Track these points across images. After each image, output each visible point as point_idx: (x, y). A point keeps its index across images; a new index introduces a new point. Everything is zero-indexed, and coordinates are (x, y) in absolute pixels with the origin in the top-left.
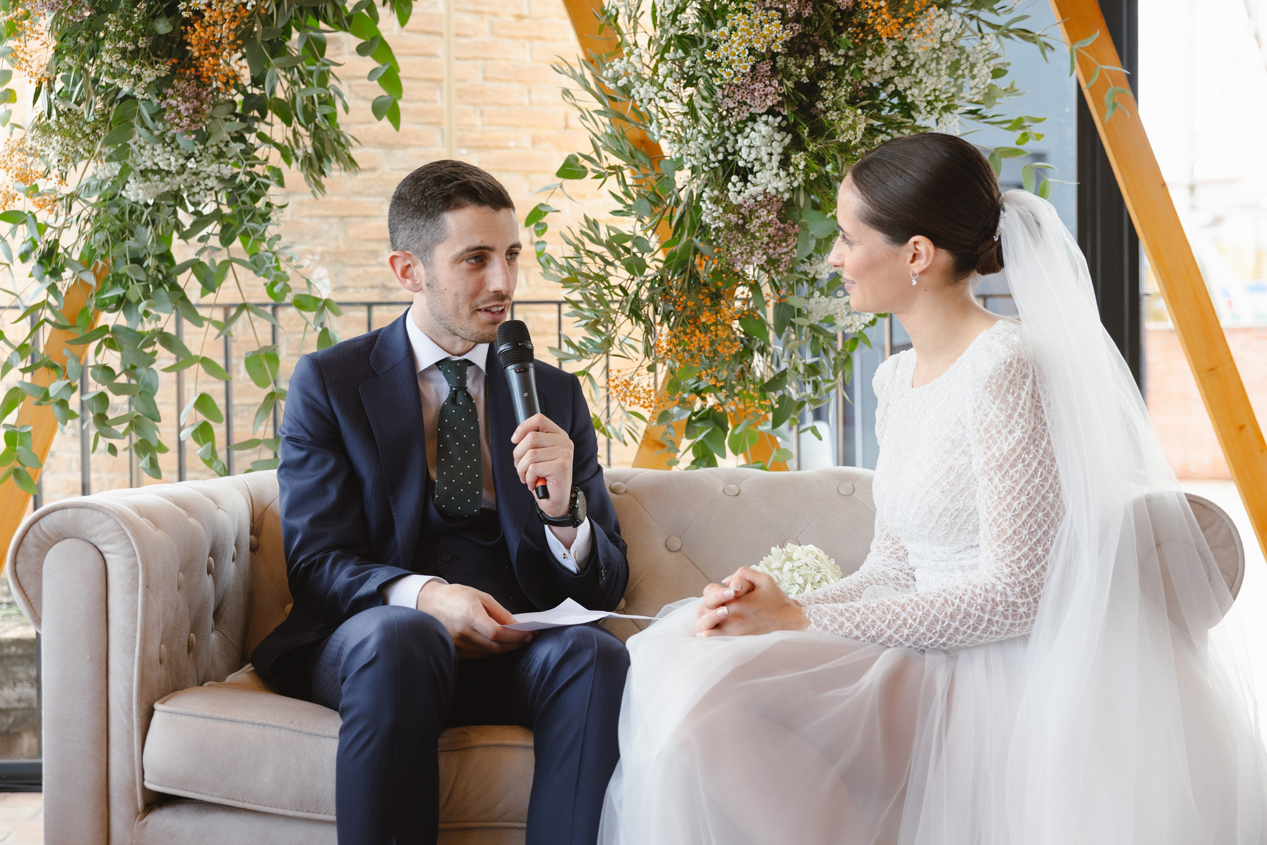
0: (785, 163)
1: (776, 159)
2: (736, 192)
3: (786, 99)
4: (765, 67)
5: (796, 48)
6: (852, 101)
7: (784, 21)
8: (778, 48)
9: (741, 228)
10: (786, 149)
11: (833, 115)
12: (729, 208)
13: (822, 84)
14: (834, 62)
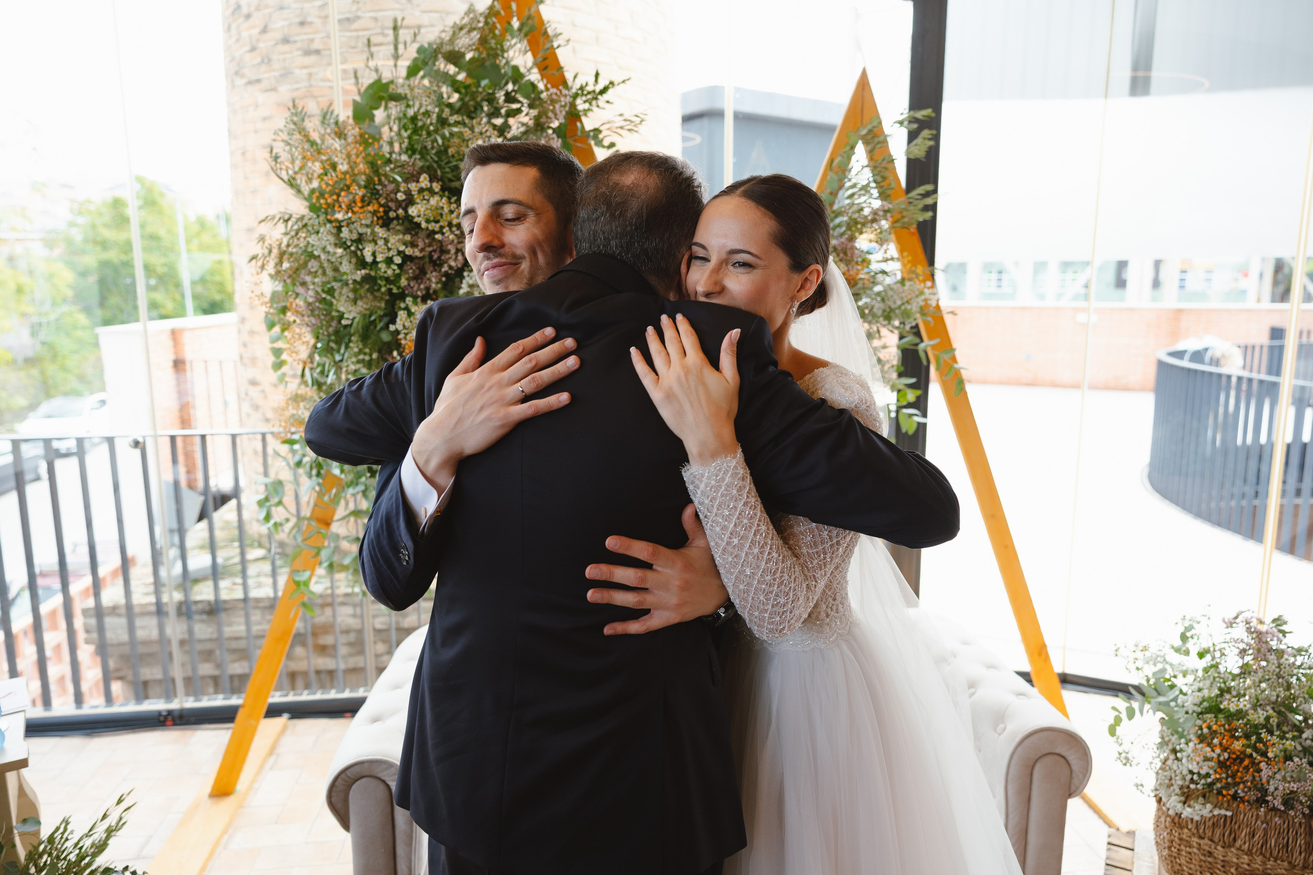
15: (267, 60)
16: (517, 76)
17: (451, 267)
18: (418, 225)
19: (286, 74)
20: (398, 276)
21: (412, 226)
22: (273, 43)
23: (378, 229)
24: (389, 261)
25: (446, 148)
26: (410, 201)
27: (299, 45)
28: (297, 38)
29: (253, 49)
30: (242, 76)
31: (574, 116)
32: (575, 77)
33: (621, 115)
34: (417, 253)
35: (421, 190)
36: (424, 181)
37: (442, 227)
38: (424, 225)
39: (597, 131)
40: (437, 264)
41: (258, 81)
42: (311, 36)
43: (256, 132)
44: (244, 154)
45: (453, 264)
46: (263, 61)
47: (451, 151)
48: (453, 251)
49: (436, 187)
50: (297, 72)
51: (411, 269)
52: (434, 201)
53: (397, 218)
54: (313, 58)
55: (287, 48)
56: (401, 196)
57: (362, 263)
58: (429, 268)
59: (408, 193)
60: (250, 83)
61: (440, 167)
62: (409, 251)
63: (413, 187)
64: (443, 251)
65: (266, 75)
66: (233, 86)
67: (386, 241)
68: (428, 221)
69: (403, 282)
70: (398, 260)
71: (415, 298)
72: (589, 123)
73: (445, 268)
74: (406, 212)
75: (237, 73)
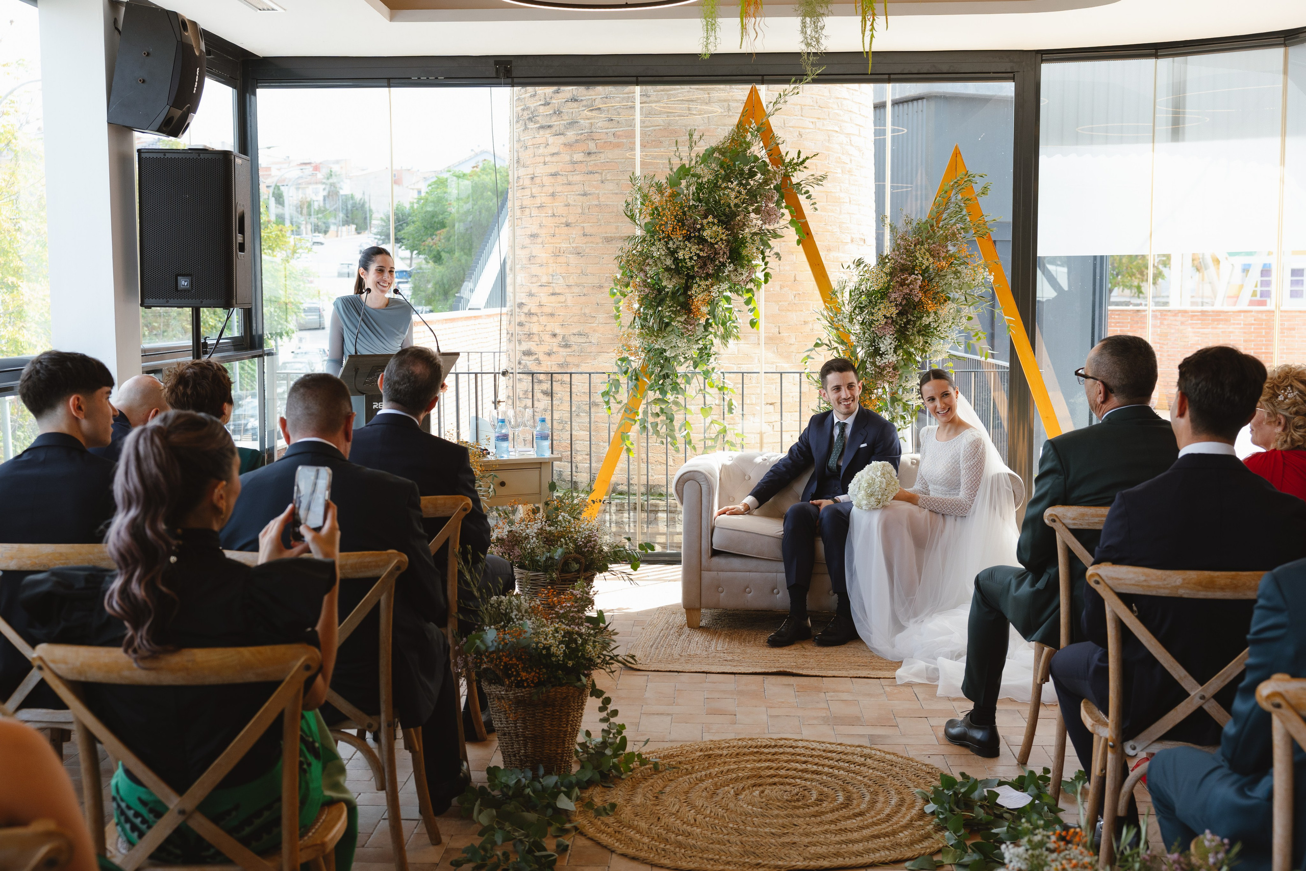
0: (895, 352)
1: (893, 350)
2: (879, 361)
3: (897, 332)
4: (890, 321)
5: (900, 314)
6: (919, 332)
7: (896, 305)
8: (894, 316)
9: (880, 373)
10: (896, 346)
11: (912, 337)
12: (876, 366)
13: (908, 326)
14: (913, 319)
15: (558, 113)
16: (756, 159)
17: (720, 262)
18: (706, 241)
19: (573, 123)
20: (693, 266)
21: (702, 240)
22: (564, 100)
23: (686, 242)
24: (691, 258)
25: (720, 202)
26: (703, 228)
27: (584, 103)
28: (583, 98)
29: (547, 104)
30: (535, 123)
31: (786, 177)
32: (787, 154)
33: (813, 175)
34: (705, 255)
35: (709, 222)
36: (710, 218)
37: (718, 242)
38: (709, 240)
39: (799, 184)
40: (713, 260)
41: (549, 126)
42: (594, 97)
43: (545, 163)
44: (532, 178)
45: (721, 260)
46: (555, 113)
47: (722, 202)
48: (722, 253)
49: (716, 221)
50: (582, 121)
51: (700, 263)
52: (715, 228)
53: (695, 236)
54: (594, 114)
55: (575, 105)
56: (698, 226)
57: (676, 260)
58: (708, 262)
59: (702, 224)
60: (542, 127)
61: (715, 209)
62: (701, 254)
63: (705, 221)
64: (716, 253)
65: (555, 123)
66: (526, 128)
67: (690, 248)
68: (711, 238)
69: (696, 269)
70: (695, 258)
71: (701, 278)
72: (795, 180)
73: (717, 262)
74: (699, 233)
75: (530, 119)
